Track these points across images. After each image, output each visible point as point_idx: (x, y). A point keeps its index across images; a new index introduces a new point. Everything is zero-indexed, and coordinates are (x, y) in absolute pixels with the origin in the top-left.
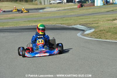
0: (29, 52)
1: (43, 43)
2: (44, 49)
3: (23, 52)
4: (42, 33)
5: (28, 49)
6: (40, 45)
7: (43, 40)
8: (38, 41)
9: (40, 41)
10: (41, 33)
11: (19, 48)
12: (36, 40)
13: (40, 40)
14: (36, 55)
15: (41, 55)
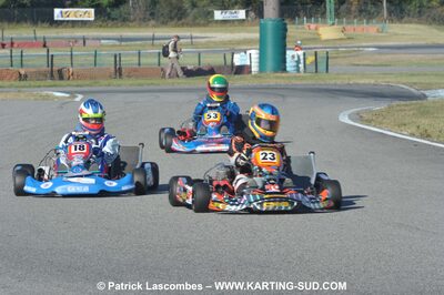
0: (184, 141)
1: (218, 119)
2: (219, 136)
3: (168, 140)
4: (218, 97)
5: (182, 133)
6: (211, 124)
7: (219, 114)
8: (206, 115)
9: (212, 115)
10: (215, 99)
11: (163, 129)
12: (202, 113)
13: (212, 113)
14: (199, 149)
15: (211, 149)
